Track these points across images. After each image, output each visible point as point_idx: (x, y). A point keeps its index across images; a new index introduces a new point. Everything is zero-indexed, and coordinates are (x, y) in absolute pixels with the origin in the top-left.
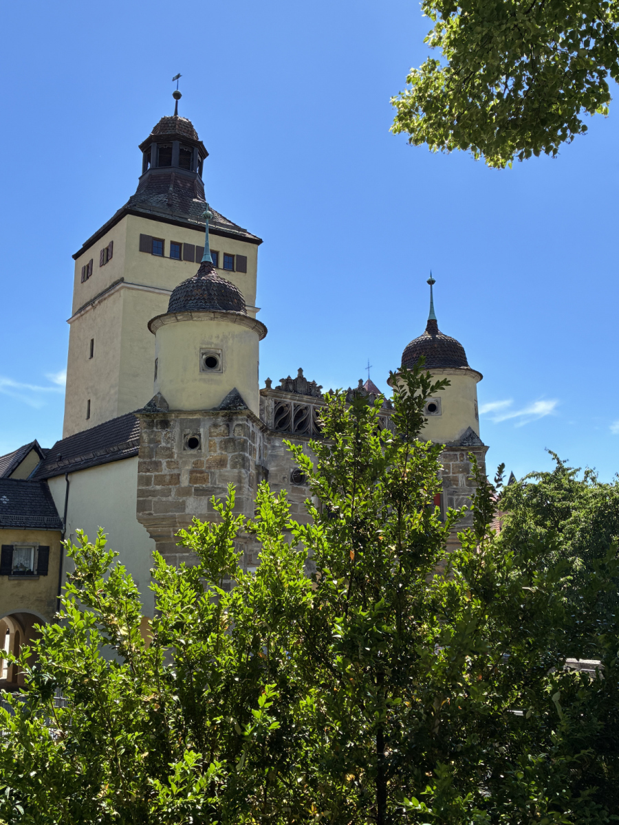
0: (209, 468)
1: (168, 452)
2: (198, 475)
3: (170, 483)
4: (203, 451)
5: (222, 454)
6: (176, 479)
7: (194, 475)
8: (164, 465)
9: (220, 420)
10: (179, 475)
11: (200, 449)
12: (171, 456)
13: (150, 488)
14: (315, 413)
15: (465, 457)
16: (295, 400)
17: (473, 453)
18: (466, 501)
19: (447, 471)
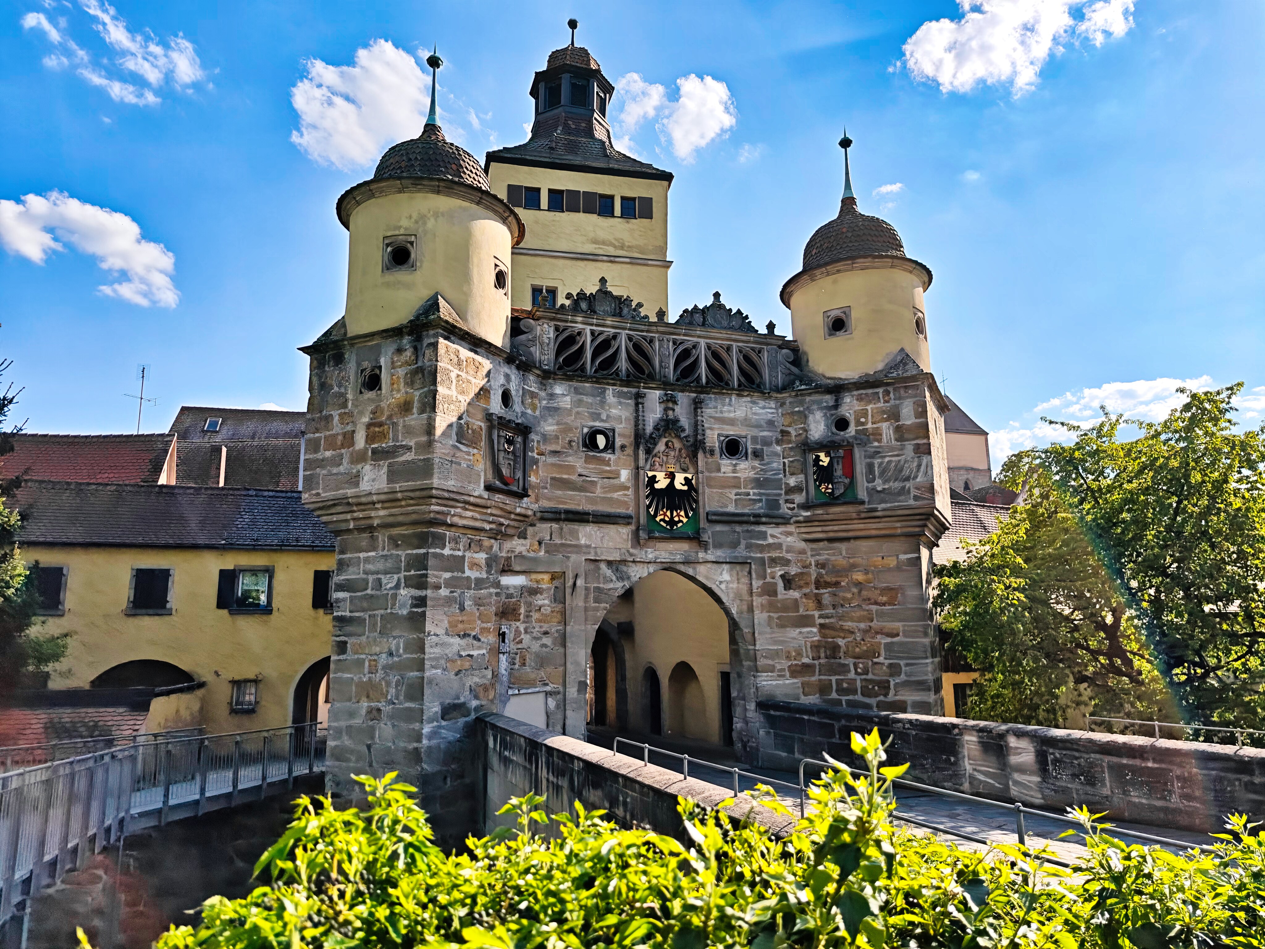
0: (390, 417)
1: (342, 400)
2: (377, 429)
3: (342, 446)
4: (384, 391)
5: (407, 393)
6: (349, 438)
7: (372, 429)
8: (336, 419)
9: (406, 341)
10: (354, 432)
11: (380, 389)
12: (344, 405)
13: (319, 456)
14: (630, 345)
15: (892, 395)
16: (592, 325)
17: (906, 387)
18: (896, 466)
19: (863, 420)
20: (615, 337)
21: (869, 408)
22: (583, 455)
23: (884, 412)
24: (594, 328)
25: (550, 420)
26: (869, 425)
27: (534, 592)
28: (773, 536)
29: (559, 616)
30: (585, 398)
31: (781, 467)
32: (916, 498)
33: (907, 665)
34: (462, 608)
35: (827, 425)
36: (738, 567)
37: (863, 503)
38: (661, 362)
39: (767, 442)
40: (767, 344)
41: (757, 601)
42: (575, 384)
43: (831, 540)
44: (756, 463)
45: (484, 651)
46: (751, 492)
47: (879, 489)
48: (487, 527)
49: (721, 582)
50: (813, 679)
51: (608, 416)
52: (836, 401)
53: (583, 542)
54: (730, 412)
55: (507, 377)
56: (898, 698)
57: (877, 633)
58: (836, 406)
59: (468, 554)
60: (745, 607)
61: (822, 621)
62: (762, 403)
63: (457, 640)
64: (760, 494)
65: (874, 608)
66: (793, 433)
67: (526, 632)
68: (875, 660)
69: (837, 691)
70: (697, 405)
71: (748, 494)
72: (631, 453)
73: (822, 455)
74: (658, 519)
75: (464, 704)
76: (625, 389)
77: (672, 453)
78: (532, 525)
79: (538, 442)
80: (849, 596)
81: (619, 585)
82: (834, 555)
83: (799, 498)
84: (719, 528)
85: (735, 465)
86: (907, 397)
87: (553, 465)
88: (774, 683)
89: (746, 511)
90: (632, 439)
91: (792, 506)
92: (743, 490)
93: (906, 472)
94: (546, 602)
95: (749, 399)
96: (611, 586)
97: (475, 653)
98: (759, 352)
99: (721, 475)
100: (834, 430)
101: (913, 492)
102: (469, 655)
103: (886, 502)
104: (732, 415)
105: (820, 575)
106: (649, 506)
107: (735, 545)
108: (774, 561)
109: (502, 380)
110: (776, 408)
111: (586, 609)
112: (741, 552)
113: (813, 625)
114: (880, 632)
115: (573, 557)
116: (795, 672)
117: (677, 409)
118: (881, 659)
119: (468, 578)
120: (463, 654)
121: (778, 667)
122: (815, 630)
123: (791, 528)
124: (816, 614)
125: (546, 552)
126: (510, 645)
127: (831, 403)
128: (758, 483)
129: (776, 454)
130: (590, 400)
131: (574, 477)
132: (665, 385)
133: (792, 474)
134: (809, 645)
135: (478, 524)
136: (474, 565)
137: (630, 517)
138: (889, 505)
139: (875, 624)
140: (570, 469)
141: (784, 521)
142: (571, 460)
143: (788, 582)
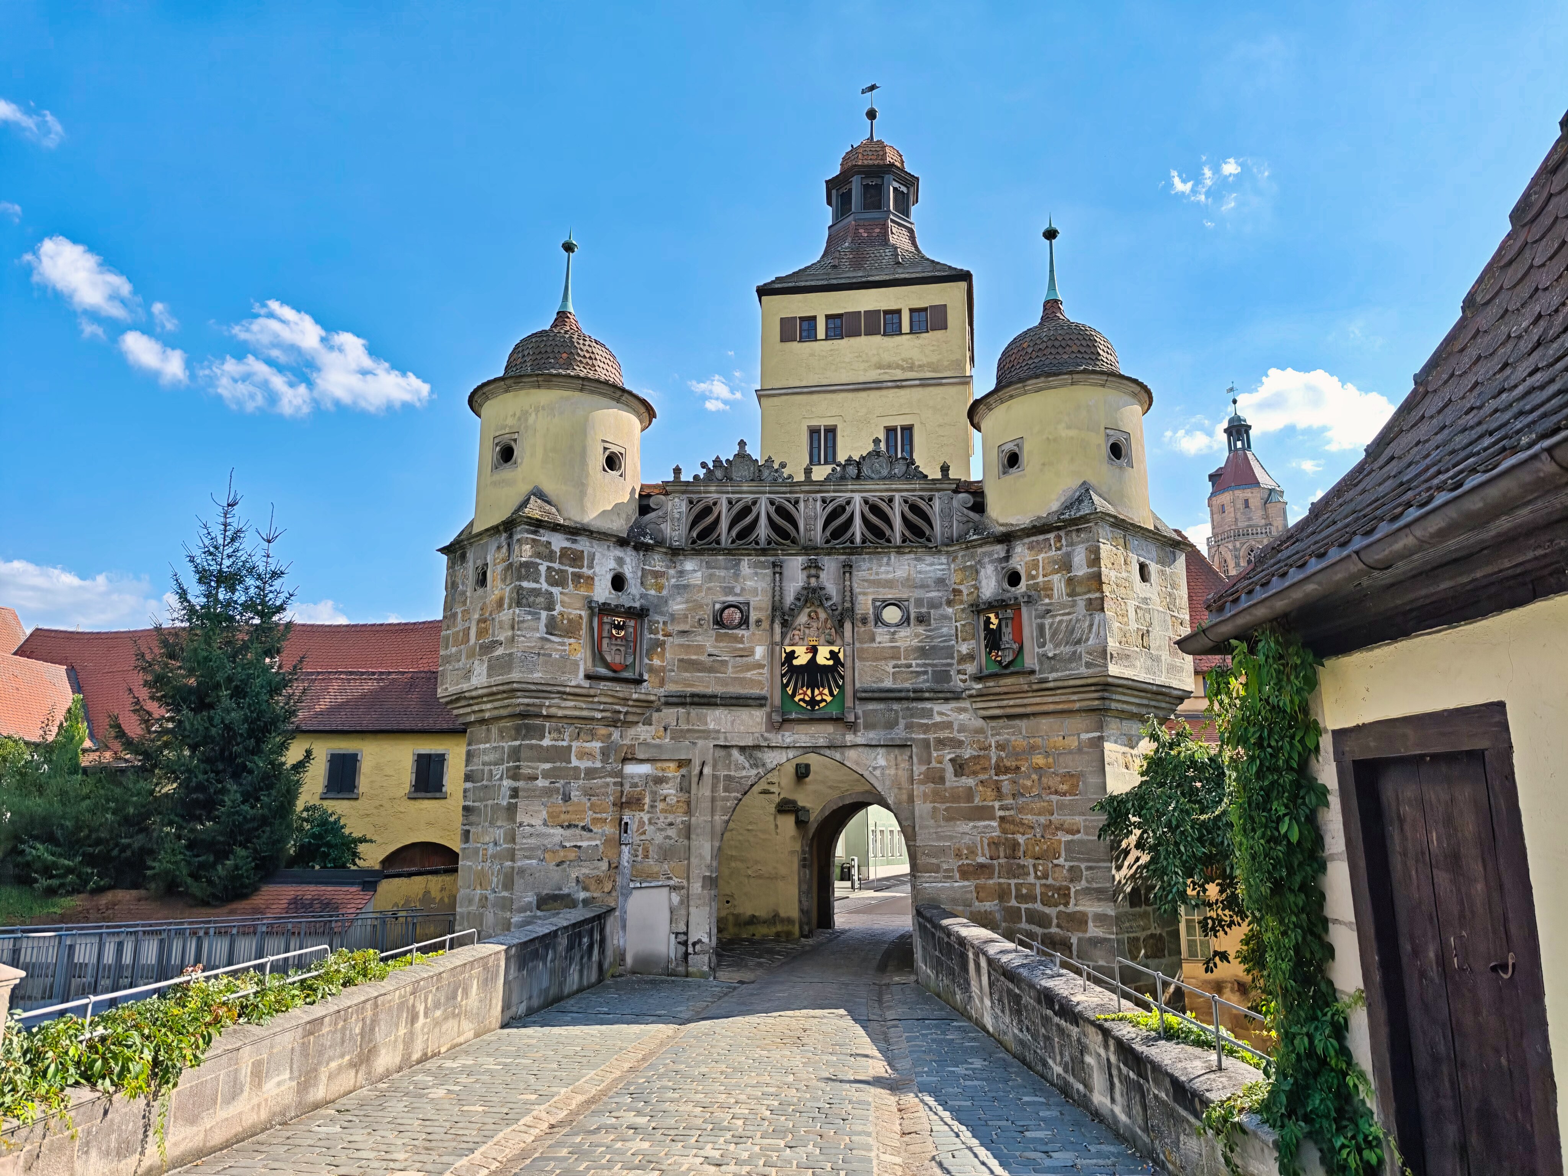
0: (492, 612)
1: (464, 597)
2: (483, 625)
3: (462, 642)
4: (488, 588)
5: (502, 589)
6: (466, 634)
7: (480, 625)
8: (460, 616)
9: (504, 540)
10: (469, 628)
11: (486, 586)
12: (465, 603)
13: (448, 652)
14: (772, 510)
15: (1064, 542)
16: (728, 493)
17: (1078, 530)
18: (1067, 626)
19: (1034, 572)
20: (754, 503)
21: (1040, 557)
22: (713, 633)
23: (1055, 562)
24: (730, 496)
25: (679, 599)
26: (1040, 579)
27: (659, 781)
28: (940, 713)
29: (685, 807)
30: (717, 572)
31: (953, 632)
32: (1088, 665)
33: (1089, 868)
34: (567, 798)
35: (998, 581)
36: (897, 751)
37: (1033, 672)
38: (806, 525)
39: (934, 604)
40: (938, 490)
41: (918, 789)
42: (706, 558)
43: (1010, 717)
44: (921, 629)
45: (598, 842)
46: (914, 662)
47: (1050, 655)
48: (599, 715)
49: (875, 768)
50: (991, 882)
51: (743, 589)
52: (1008, 551)
53: (711, 727)
54: (888, 572)
55: (620, 561)
56: (1078, 908)
57: (1057, 829)
58: (1007, 558)
59: (575, 744)
60: (905, 797)
61: (1001, 813)
62: (929, 559)
63: (560, 831)
64: (925, 665)
65: (1054, 798)
66: (965, 592)
67: (650, 823)
68: (1055, 862)
69: (1016, 897)
70: (847, 568)
71: (910, 666)
72: (768, 627)
73: (992, 616)
74: (797, 699)
75: (569, 895)
76: (763, 559)
77: (815, 625)
78: (658, 710)
79: (665, 623)
80: (1029, 783)
81: (754, 772)
82: (1013, 734)
83: (971, 668)
84: (871, 706)
85: (894, 633)
86: (1079, 543)
87: (681, 646)
88: (940, 885)
89: (907, 685)
90: (769, 612)
91: (963, 677)
92: (903, 662)
93: (1077, 635)
94: (673, 791)
95: (912, 556)
96: (744, 773)
97: (584, 844)
98: (930, 499)
99: (874, 645)
100: (1006, 586)
101: (1086, 658)
102: (575, 846)
103: (1057, 671)
104: (890, 576)
105: (1000, 758)
106: (787, 685)
107: (891, 725)
108: (941, 743)
109: (612, 564)
110: (948, 564)
111: (713, 800)
112: (899, 733)
113: (993, 818)
114: (1060, 828)
115: (700, 743)
116: (965, 873)
117: (823, 575)
118: (1061, 861)
119: (576, 768)
120: (568, 844)
121: (945, 866)
122: (994, 824)
123: (966, 704)
124: (997, 804)
125: (672, 739)
126: (632, 836)
127: (1003, 554)
128: (922, 652)
129: (946, 617)
130: (722, 573)
131: (703, 658)
132: (808, 549)
133: (964, 640)
134: (986, 841)
135: (585, 713)
136: (583, 755)
137: (765, 698)
138: (1060, 674)
139: (1055, 818)
140: (700, 648)
141: (955, 696)
142: (699, 640)
143: (960, 767)
